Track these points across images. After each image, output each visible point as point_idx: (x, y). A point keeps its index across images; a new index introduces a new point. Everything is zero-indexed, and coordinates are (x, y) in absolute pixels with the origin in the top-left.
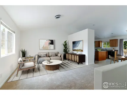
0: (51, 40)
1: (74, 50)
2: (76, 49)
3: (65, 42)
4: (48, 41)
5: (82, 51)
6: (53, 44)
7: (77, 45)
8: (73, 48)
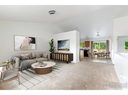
0: (32, 38)
1: (60, 50)
2: (62, 48)
3: (52, 40)
4: (28, 38)
5: (69, 50)
6: (35, 43)
7: (63, 44)
8: (58, 48)
